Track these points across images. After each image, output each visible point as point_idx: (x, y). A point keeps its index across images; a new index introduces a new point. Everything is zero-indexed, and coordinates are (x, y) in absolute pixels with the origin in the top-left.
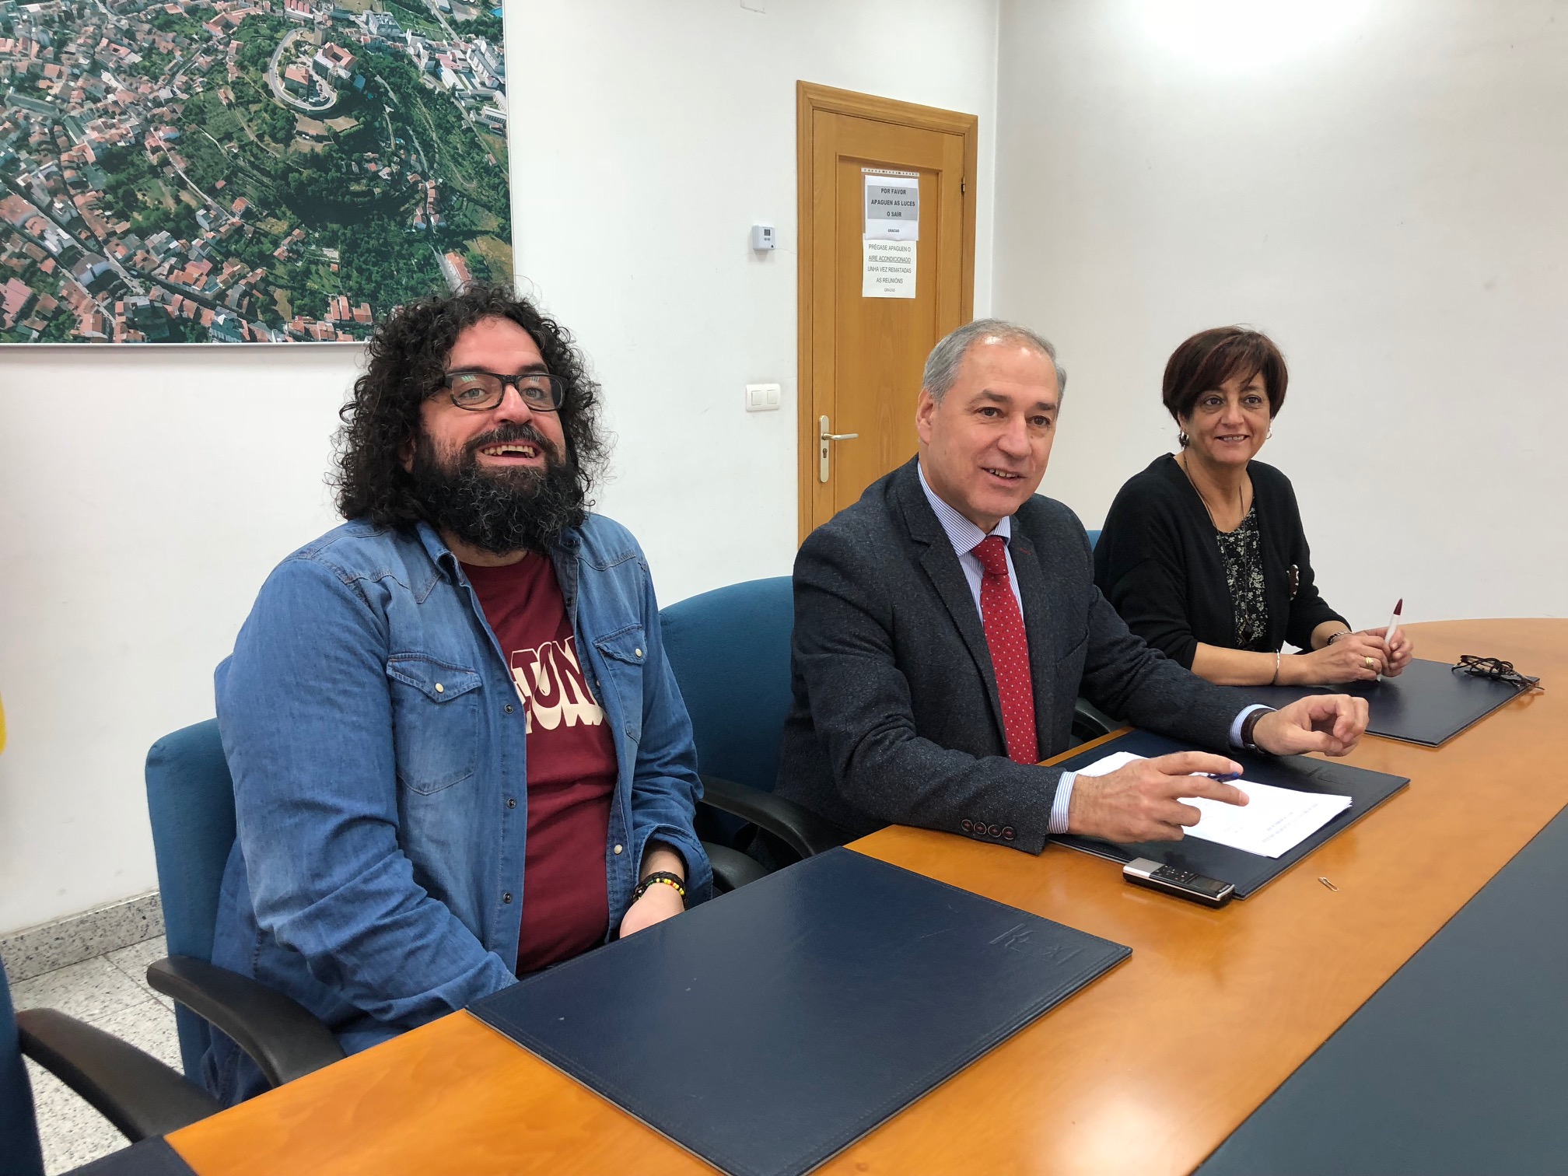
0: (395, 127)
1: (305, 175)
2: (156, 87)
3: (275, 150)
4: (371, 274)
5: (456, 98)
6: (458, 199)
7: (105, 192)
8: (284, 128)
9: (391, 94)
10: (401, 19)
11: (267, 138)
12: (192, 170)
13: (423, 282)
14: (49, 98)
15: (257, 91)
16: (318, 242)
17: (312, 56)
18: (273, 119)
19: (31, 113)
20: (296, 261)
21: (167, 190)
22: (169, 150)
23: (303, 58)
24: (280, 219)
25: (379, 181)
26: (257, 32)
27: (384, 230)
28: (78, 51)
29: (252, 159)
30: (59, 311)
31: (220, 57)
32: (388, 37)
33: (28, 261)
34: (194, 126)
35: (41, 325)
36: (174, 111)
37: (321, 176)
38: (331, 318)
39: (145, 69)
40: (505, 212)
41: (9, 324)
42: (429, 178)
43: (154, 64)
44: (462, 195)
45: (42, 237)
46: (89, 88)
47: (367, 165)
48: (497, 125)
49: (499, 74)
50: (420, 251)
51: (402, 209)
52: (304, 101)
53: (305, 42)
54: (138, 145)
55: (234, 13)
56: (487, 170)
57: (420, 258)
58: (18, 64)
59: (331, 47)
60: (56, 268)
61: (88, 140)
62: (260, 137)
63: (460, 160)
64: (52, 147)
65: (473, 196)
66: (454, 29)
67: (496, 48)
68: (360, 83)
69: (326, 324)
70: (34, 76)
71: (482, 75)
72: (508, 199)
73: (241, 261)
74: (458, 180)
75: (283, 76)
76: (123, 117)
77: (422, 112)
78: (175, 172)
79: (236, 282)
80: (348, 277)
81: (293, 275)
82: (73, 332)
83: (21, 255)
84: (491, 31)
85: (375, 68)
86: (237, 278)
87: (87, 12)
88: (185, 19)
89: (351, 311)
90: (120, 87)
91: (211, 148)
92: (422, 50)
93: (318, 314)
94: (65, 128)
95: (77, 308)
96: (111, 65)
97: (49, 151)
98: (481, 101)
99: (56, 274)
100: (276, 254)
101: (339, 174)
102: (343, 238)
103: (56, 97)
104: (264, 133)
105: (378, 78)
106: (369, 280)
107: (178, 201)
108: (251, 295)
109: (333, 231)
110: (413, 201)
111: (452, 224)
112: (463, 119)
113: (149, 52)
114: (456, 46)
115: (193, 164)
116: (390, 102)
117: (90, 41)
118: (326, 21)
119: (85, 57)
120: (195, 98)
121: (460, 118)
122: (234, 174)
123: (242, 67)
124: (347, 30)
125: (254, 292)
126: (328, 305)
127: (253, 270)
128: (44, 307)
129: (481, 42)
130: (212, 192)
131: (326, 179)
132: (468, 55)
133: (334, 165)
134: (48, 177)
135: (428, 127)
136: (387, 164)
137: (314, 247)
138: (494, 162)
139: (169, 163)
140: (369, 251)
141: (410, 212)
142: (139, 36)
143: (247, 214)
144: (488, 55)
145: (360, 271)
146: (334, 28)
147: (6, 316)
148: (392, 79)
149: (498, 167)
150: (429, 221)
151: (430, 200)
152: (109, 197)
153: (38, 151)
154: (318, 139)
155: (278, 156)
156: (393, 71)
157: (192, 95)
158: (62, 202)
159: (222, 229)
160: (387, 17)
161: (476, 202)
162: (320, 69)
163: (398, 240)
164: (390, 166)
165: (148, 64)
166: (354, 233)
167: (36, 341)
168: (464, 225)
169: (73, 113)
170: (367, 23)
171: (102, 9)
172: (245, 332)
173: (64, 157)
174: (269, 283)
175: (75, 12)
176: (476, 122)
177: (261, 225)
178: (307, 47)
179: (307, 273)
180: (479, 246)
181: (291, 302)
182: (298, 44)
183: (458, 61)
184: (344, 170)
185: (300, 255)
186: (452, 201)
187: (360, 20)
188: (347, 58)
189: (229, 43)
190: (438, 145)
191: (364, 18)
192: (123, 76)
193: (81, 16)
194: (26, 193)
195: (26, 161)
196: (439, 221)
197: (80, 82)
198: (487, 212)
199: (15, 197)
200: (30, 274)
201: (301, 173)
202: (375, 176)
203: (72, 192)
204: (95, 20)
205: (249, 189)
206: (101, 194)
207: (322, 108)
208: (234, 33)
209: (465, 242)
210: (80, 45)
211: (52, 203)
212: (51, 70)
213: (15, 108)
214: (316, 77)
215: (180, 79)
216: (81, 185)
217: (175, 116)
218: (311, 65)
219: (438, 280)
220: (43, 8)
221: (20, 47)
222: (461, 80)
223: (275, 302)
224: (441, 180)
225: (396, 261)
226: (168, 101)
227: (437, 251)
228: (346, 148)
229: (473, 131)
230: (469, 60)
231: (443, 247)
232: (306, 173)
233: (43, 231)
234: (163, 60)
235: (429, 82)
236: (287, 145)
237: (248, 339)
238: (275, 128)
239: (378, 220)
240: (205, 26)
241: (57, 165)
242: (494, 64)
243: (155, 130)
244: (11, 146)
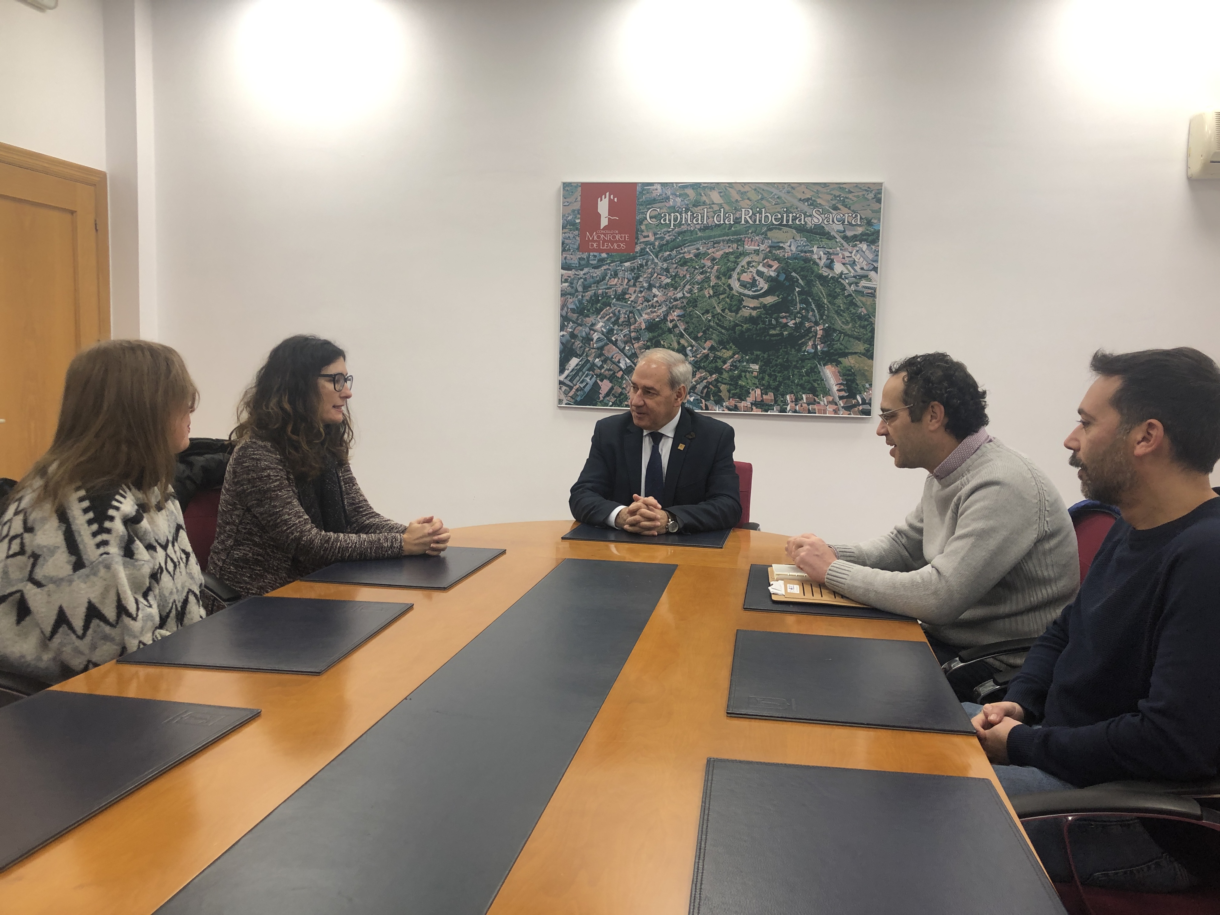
0: (800, 298)
1: (744, 327)
2: (676, 293)
3: (730, 316)
4: (776, 377)
5: (843, 279)
6: (837, 335)
7: (647, 341)
8: (736, 304)
9: (800, 281)
10: (811, 241)
11: (727, 310)
12: (687, 329)
13: (809, 382)
14: (629, 302)
15: (724, 289)
16: (748, 362)
17: (756, 268)
18: (731, 301)
19: (621, 309)
20: (735, 371)
21: (674, 339)
22: (678, 321)
23: (751, 269)
24: (728, 350)
25: (787, 328)
26: (728, 260)
27: (787, 353)
28: (644, 281)
29: (718, 322)
30: (621, 394)
31: (708, 274)
32: (802, 251)
33: (612, 372)
34: (691, 308)
35: (613, 400)
36: (683, 302)
37: (753, 327)
38: (750, 400)
39: (672, 284)
40: (871, 341)
41: (601, 399)
42: (820, 324)
43: (676, 282)
44: (841, 333)
45: (619, 362)
46: (646, 296)
47: (781, 320)
48: (870, 291)
49: (874, 261)
50: (808, 365)
51: (800, 342)
52: (749, 290)
53: (753, 261)
54: (665, 319)
55: (717, 253)
56: (860, 317)
57: (809, 368)
58: (618, 289)
59: (768, 261)
60: (623, 375)
61: (642, 320)
62: (723, 310)
63: (841, 313)
64: (628, 323)
65: (848, 333)
66: (845, 241)
67: (873, 247)
68: (782, 277)
69: (747, 403)
70: (624, 293)
71: (861, 262)
72: (874, 334)
73: (706, 371)
74: (839, 323)
75: (739, 280)
76: (660, 307)
77: (819, 288)
78: (680, 330)
79: (702, 381)
80: (763, 379)
81: (732, 378)
82: (626, 403)
83: (610, 370)
84: (870, 238)
85: (792, 268)
86: (702, 379)
87: (650, 263)
88: (694, 260)
89: (762, 396)
90: (660, 294)
91: (697, 317)
92: (822, 255)
93: (743, 398)
94: (634, 315)
95: (628, 393)
96: (657, 285)
97: (627, 325)
98: (860, 279)
99: (622, 377)
100: (724, 367)
101: (764, 326)
102: (762, 359)
103: (632, 301)
104: (726, 308)
105: (793, 274)
106: (775, 380)
107: (679, 343)
108: (708, 388)
109: (757, 355)
110: (808, 338)
111: (832, 349)
112: (846, 290)
113: (674, 278)
114: (846, 250)
115: (689, 326)
116: (799, 286)
117: (649, 275)
118: (766, 249)
119: (646, 283)
120: (694, 295)
121: (844, 289)
122: (708, 329)
123: (718, 278)
124: (778, 251)
125: (710, 386)
126: (750, 393)
127: (711, 375)
128: (616, 392)
129: (864, 246)
130: (696, 339)
131: (756, 329)
132: (853, 254)
133: (762, 321)
134: (624, 336)
135: (822, 296)
136: (793, 318)
137: (745, 364)
138: (866, 312)
139: (678, 327)
140: (776, 365)
141: (805, 344)
142: (671, 271)
143: (712, 348)
144: (867, 252)
145: (770, 375)
146: (770, 252)
147: (600, 396)
148: (802, 273)
149: (868, 315)
150: (816, 348)
151: (818, 336)
152: (649, 344)
153: (622, 325)
154: (754, 308)
155: (731, 319)
156: (803, 269)
157: (692, 294)
158: (629, 346)
159: (698, 356)
160: (802, 241)
161: (849, 336)
162: (760, 274)
163: (796, 359)
164: (795, 319)
165: (673, 282)
166: (769, 356)
167: (610, 406)
168: (841, 349)
169: (638, 308)
170: (790, 246)
171: (656, 260)
172: (703, 406)
173: (632, 327)
174: (719, 382)
175: (644, 264)
176: (855, 291)
177: (719, 354)
178: (754, 264)
179: (739, 377)
180: (849, 361)
181: (729, 391)
182: (749, 263)
183: (846, 258)
184: (767, 323)
185: (736, 368)
186: (833, 336)
187: (786, 246)
188: (776, 265)
189: (713, 267)
190: (828, 306)
191: (788, 244)
192: (662, 289)
193: (646, 265)
194: (615, 343)
195: (616, 330)
196: (823, 347)
197: (643, 294)
198: (857, 341)
199: (611, 345)
200: (612, 378)
201: (742, 327)
202: (786, 325)
203: (634, 342)
204: (653, 266)
205: (714, 336)
206: (646, 342)
207: (759, 293)
208: (716, 263)
209: (839, 359)
210: (645, 278)
211: (625, 347)
212: (631, 290)
213: (615, 308)
214: (757, 278)
215: (688, 287)
216: (637, 339)
217: (683, 305)
218: (755, 272)
219: (818, 380)
220: (631, 264)
221: (620, 281)
222: (847, 268)
223: (720, 391)
224: (827, 325)
225: (793, 370)
226: (680, 298)
227: (820, 365)
228: (770, 312)
229: (852, 296)
230: (853, 257)
231: (824, 362)
232: (745, 326)
233: (619, 359)
234: (681, 280)
235: (825, 272)
236: (737, 313)
237: (704, 408)
238: (732, 305)
239: (785, 348)
240: (702, 261)
241: (629, 331)
242: (871, 256)
243: (673, 312)
244: (611, 323)
